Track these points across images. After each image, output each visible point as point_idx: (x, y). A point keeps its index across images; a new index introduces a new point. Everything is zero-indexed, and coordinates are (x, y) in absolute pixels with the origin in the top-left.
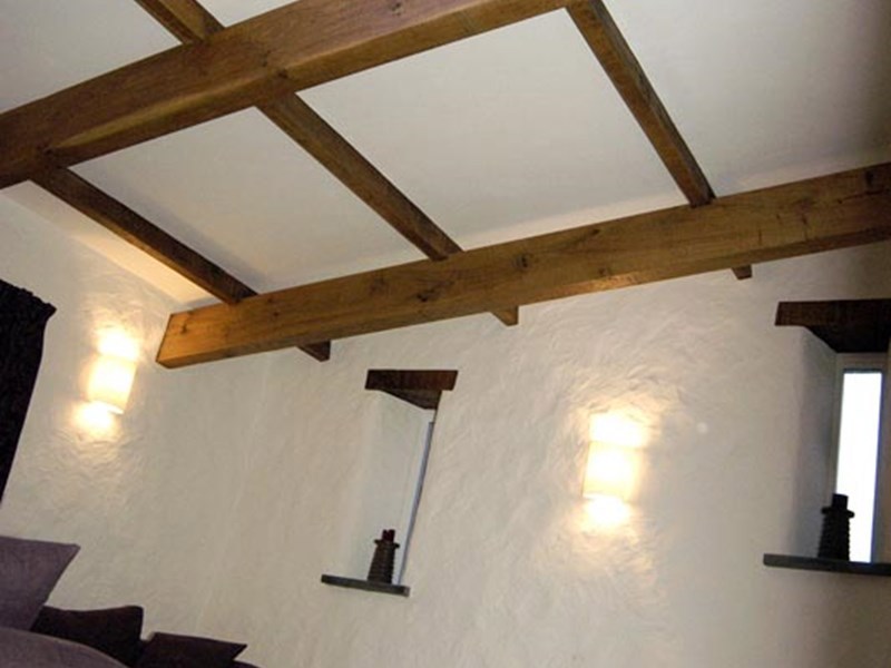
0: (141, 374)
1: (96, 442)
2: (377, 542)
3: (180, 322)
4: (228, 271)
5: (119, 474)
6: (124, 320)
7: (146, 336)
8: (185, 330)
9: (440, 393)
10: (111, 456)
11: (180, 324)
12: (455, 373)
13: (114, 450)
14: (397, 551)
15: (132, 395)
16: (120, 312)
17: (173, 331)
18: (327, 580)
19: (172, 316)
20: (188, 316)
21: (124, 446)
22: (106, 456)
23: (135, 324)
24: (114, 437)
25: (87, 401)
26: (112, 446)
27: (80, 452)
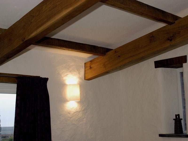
0: (81, 86)
1: (74, 113)
2: (174, 119)
3: (88, 65)
4: (99, 46)
5: (85, 119)
6: (71, 71)
7: (79, 74)
8: (91, 68)
9: (182, 65)
10: (80, 115)
11: (88, 66)
12: (186, 56)
13: (80, 113)
14: (182, 121)
15: (80, 94)
16: (68, 69)
17: (87, 69)
18: (161, 135)
19: (85, 63)
20: (90, 62)
21: (83, 110)
22: (79, 115)
23: (75, 71)
24: (80, 109)
25: (68, 101)
26: (80, 112)
27: (71, 118)
